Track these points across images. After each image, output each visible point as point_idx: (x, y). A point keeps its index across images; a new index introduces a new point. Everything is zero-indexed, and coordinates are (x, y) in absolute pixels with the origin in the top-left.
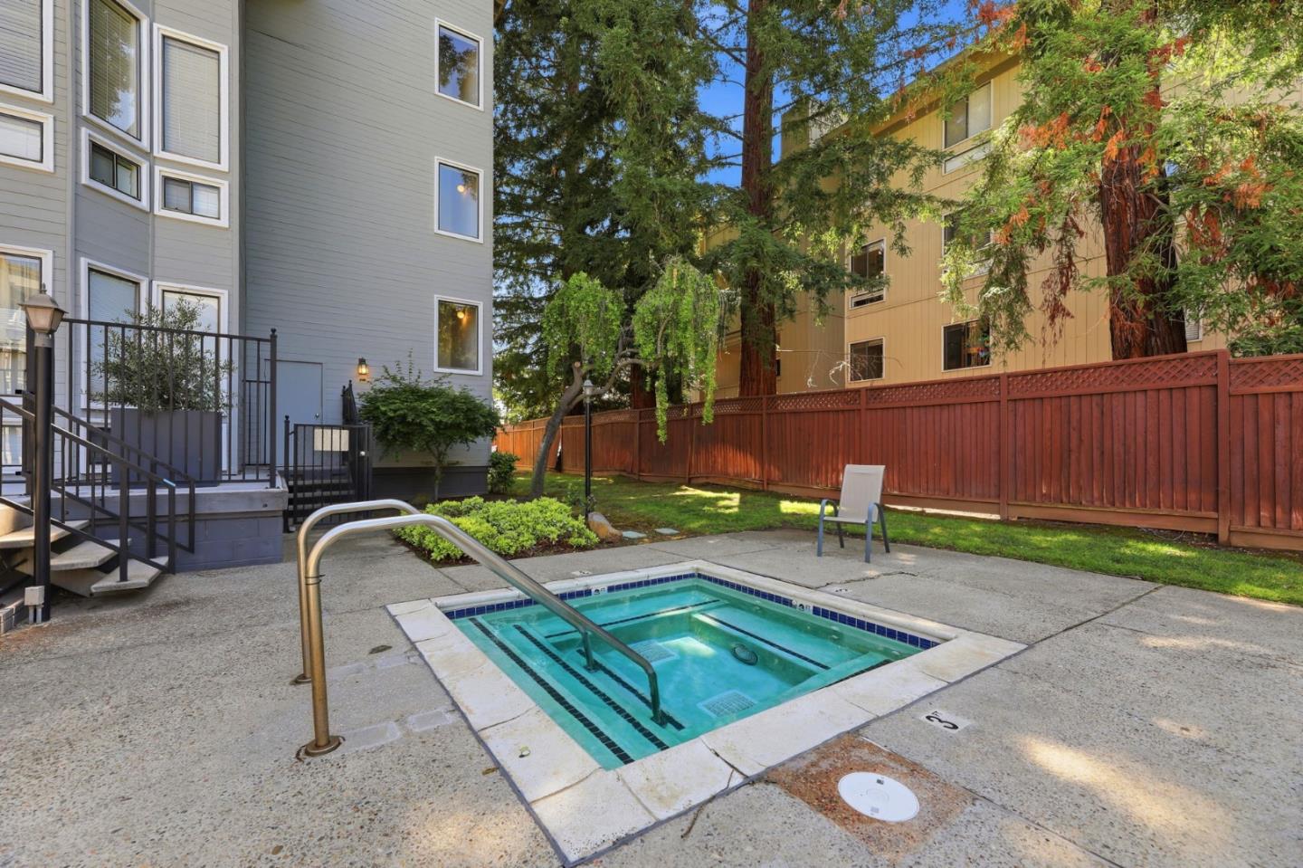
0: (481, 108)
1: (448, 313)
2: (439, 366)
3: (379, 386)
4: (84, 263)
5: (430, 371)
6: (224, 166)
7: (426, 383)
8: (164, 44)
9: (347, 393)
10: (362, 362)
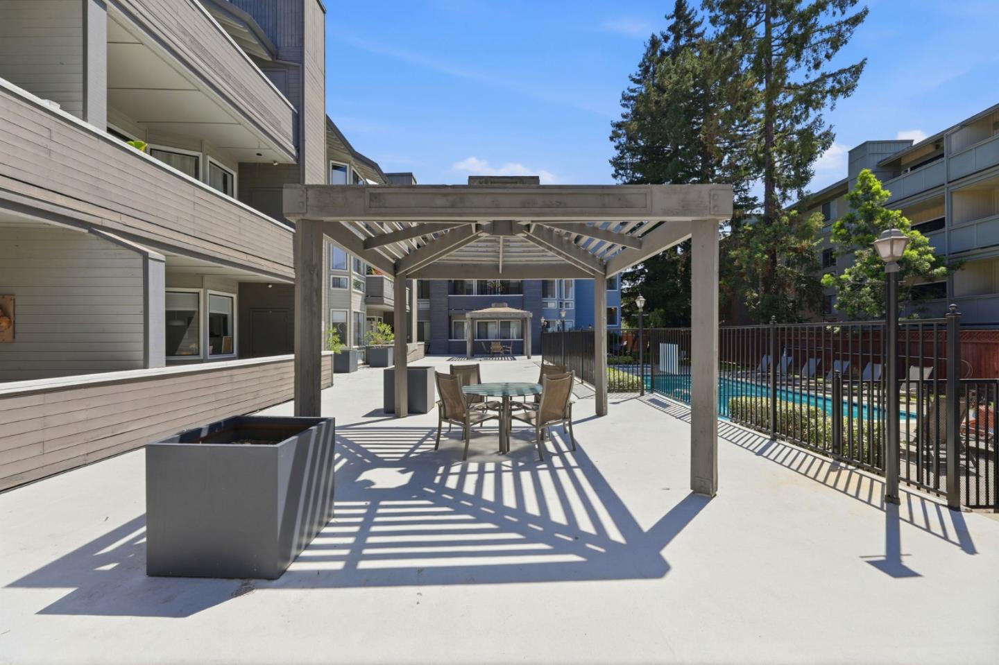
6: (573, 299)
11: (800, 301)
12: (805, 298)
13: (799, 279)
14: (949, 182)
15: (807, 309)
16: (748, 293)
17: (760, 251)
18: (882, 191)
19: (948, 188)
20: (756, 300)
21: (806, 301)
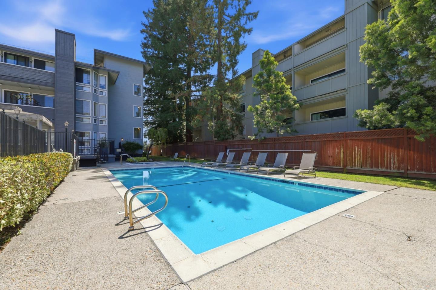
0: (141, 96)
1: (136, 129)
2: (135, 138)
3: (125, 142)
4: (93, 132)
5: (133, 139)
6: (106, 118)
7: (132, 141)
8: (100, 105)
9: (120, 143)
10: (122, 138)
11: (233, 126)
12: (235, 125)
13: (232, 115)
14: (294, 68)
15: (235, 130)
16: (209, 123)
17: (217, 94)
18: (274, 62)
19: (293, 70)
20: (212, 126)
21: (235, 126)
